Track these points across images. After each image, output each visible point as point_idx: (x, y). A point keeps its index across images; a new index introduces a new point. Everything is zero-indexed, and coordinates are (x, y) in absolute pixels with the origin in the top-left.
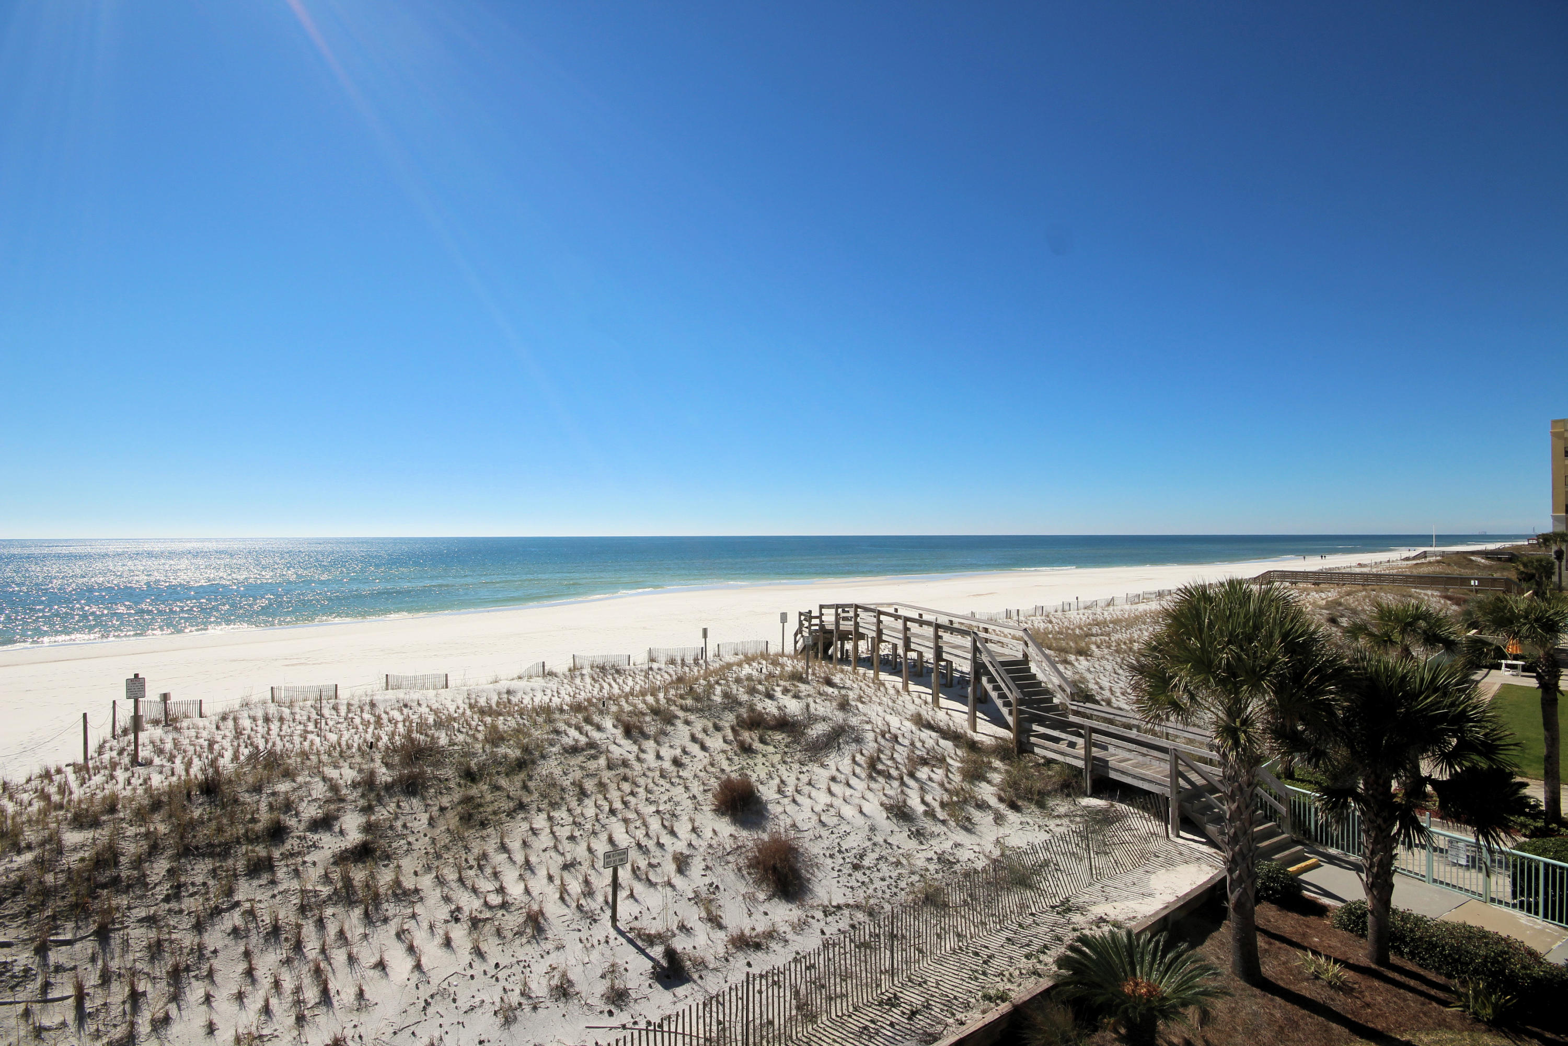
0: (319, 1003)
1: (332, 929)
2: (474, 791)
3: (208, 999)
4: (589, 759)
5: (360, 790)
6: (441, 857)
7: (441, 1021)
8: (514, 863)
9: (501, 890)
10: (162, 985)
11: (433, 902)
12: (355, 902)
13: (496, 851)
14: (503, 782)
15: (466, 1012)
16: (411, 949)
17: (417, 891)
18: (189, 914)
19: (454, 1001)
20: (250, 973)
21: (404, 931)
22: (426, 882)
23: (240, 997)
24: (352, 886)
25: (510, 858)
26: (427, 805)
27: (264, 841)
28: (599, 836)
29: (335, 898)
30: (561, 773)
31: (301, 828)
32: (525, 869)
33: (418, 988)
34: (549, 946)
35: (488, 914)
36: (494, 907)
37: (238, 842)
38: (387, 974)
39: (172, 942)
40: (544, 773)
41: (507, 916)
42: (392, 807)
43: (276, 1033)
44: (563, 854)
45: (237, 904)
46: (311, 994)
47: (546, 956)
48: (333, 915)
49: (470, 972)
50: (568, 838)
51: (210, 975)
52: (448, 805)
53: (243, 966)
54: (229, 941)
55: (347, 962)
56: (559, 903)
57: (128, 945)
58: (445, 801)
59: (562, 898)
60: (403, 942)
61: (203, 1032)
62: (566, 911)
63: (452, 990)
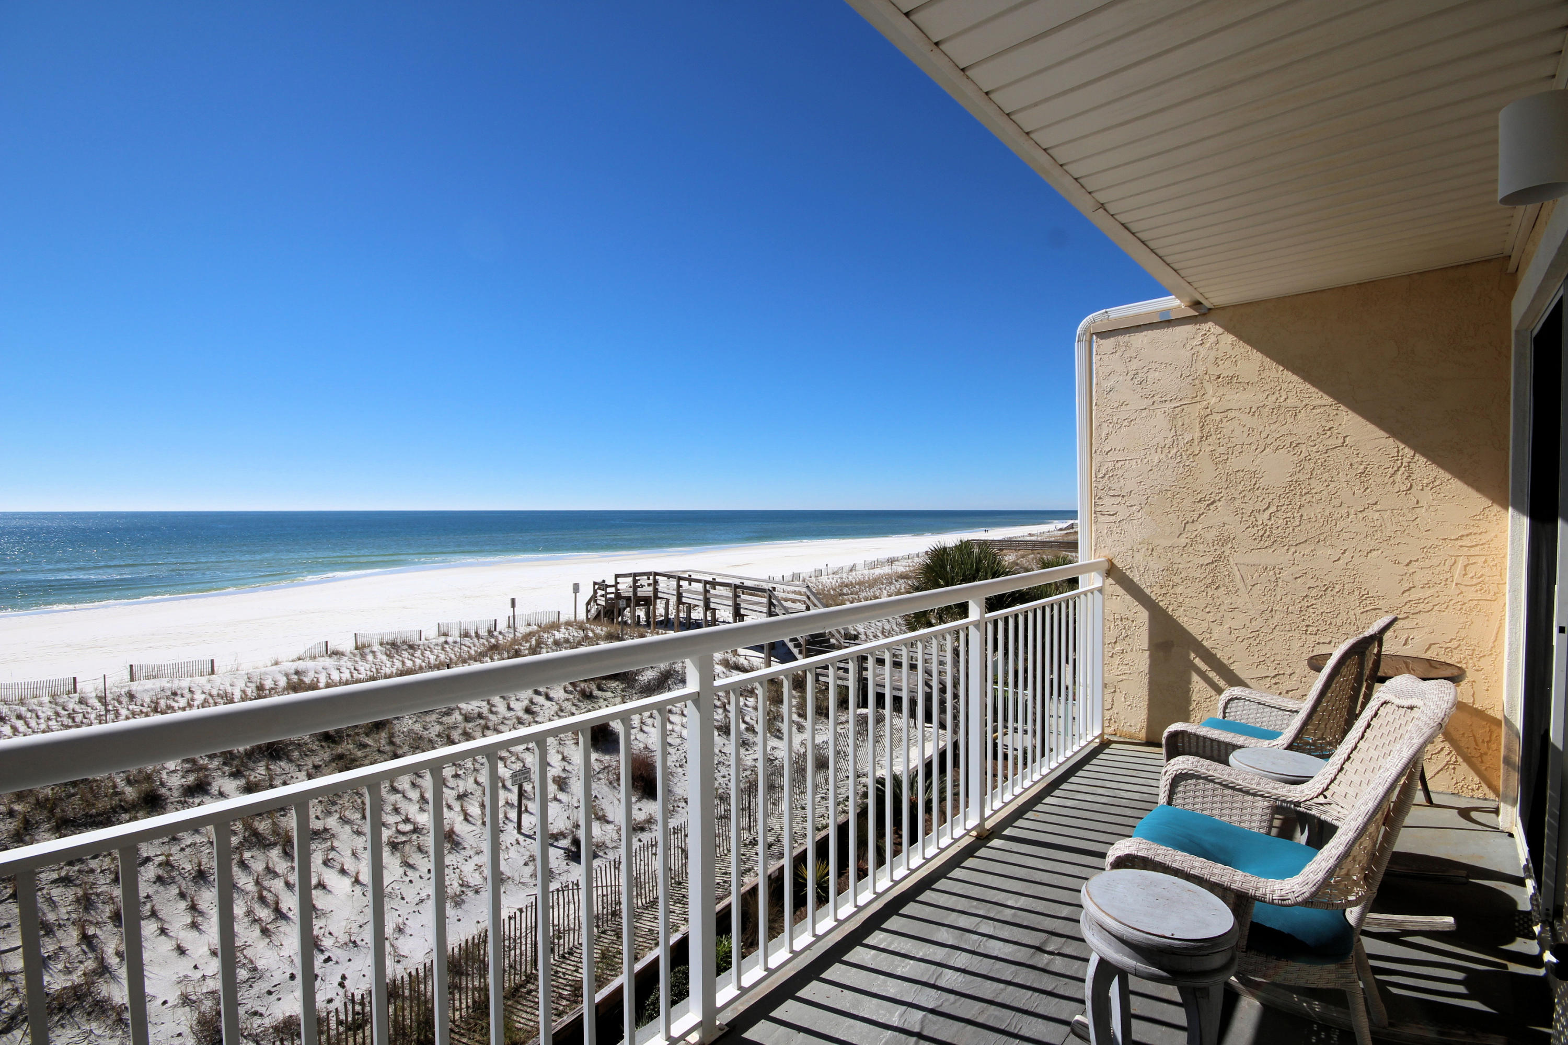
0: (277, 918)
1: (258, 866)
2: (340, 750)
3: (163, 931)
4: (443, 716)
5: (221, 759)
6: (337, 804)
7: (398, 913)
8: (410, 800)
9: (407, 820)
10: (110, 926)
11: (345, 836)
12: (269, 845)
13: (388, 792)
14: (369, 741)
15: (417, 904)
16: (343, 871)
17: (326, 830)
18: (102, 871)
19: (403, 898)
20: (193, 908)
21: (329, 860)
22: (332, 822)
23: (194, 926)
24: (260, 834)
25: (404, 796)
26: (299, 766)
27: (142, 808)
28: (481, 772)
29: (247, 844)
30: (421, 729)
31: (176, 793)
32: (423, 804)
33: (365, 896)
34: (469, 852)
35: (404, 839)
36: (408, 832)
37: (115, 812)
38: (329, 891)
39: (98, 895)
40: (405, 730)
41: (422, 838)
42: (262, 770)
43: (247, 944)
44: (453, 789)
45: (148, 859)
46: (264, 914)
47: (469, 860)
48: (252, 857)
49: (407, 879)
50: (453, 777)
51: (154, 914)
52: (320, 763)
53: (183, 905)
54: (156, 887)
55: (286, 888)
56: (465, 823)
57: (54, 902)
58: (317, 760)
59: (466, 819)
60: (332, 867)
61: (175, 954)
62: (473, 828)
63: (398, 892)
